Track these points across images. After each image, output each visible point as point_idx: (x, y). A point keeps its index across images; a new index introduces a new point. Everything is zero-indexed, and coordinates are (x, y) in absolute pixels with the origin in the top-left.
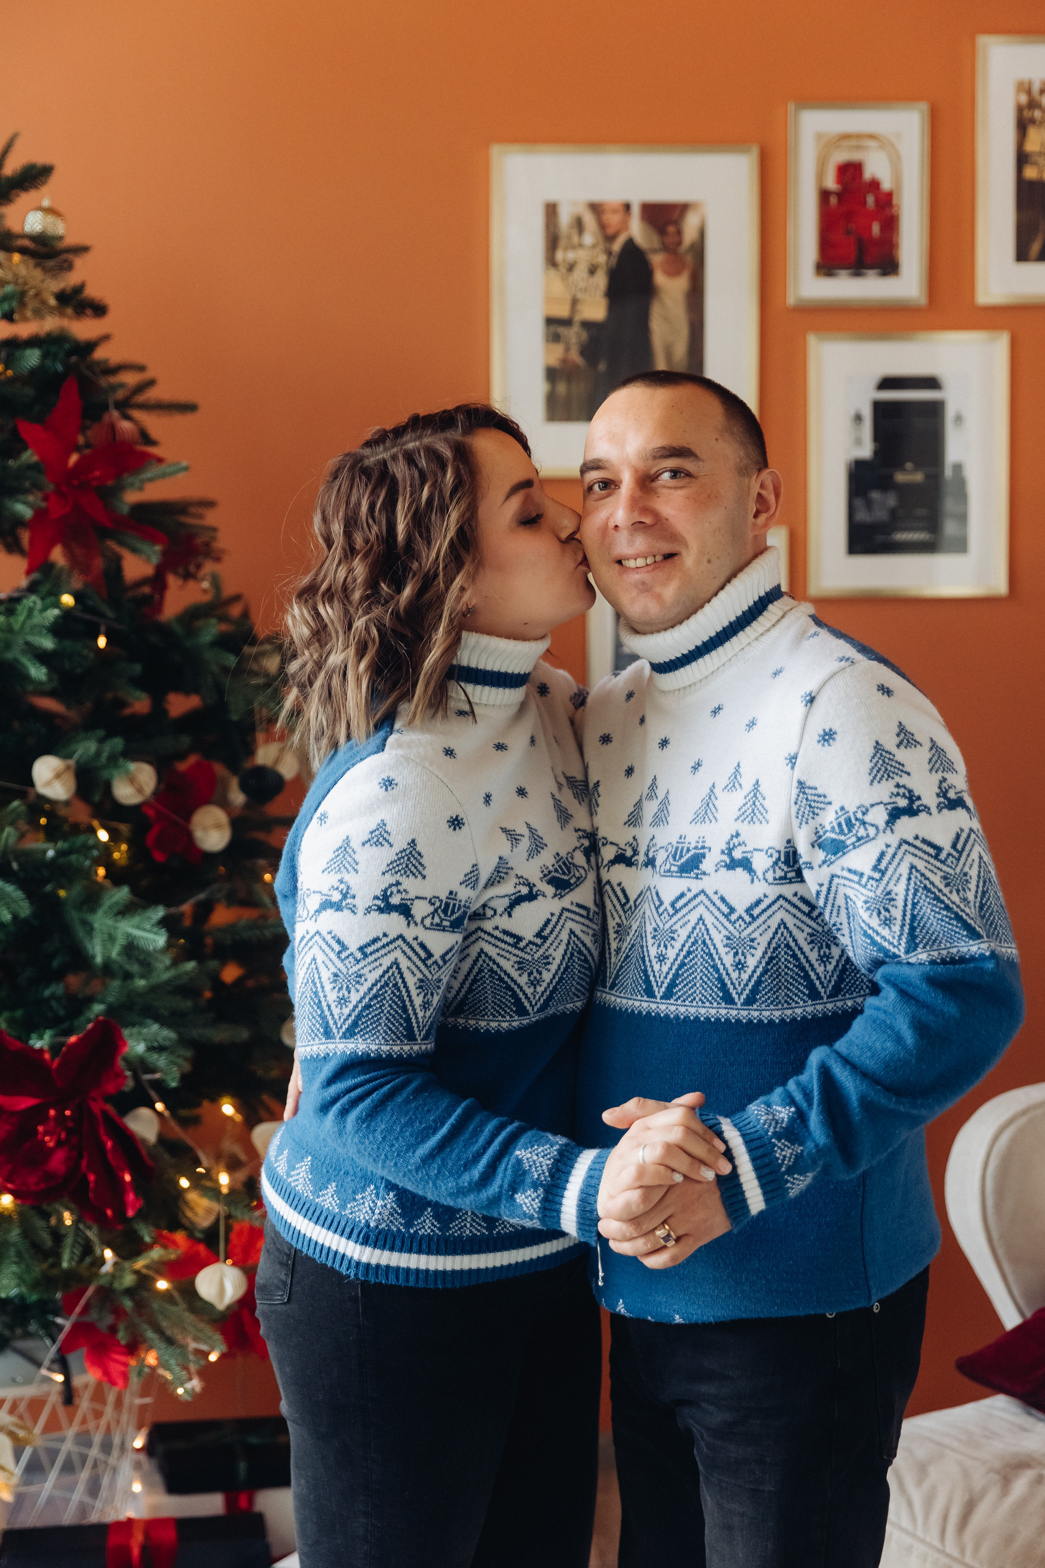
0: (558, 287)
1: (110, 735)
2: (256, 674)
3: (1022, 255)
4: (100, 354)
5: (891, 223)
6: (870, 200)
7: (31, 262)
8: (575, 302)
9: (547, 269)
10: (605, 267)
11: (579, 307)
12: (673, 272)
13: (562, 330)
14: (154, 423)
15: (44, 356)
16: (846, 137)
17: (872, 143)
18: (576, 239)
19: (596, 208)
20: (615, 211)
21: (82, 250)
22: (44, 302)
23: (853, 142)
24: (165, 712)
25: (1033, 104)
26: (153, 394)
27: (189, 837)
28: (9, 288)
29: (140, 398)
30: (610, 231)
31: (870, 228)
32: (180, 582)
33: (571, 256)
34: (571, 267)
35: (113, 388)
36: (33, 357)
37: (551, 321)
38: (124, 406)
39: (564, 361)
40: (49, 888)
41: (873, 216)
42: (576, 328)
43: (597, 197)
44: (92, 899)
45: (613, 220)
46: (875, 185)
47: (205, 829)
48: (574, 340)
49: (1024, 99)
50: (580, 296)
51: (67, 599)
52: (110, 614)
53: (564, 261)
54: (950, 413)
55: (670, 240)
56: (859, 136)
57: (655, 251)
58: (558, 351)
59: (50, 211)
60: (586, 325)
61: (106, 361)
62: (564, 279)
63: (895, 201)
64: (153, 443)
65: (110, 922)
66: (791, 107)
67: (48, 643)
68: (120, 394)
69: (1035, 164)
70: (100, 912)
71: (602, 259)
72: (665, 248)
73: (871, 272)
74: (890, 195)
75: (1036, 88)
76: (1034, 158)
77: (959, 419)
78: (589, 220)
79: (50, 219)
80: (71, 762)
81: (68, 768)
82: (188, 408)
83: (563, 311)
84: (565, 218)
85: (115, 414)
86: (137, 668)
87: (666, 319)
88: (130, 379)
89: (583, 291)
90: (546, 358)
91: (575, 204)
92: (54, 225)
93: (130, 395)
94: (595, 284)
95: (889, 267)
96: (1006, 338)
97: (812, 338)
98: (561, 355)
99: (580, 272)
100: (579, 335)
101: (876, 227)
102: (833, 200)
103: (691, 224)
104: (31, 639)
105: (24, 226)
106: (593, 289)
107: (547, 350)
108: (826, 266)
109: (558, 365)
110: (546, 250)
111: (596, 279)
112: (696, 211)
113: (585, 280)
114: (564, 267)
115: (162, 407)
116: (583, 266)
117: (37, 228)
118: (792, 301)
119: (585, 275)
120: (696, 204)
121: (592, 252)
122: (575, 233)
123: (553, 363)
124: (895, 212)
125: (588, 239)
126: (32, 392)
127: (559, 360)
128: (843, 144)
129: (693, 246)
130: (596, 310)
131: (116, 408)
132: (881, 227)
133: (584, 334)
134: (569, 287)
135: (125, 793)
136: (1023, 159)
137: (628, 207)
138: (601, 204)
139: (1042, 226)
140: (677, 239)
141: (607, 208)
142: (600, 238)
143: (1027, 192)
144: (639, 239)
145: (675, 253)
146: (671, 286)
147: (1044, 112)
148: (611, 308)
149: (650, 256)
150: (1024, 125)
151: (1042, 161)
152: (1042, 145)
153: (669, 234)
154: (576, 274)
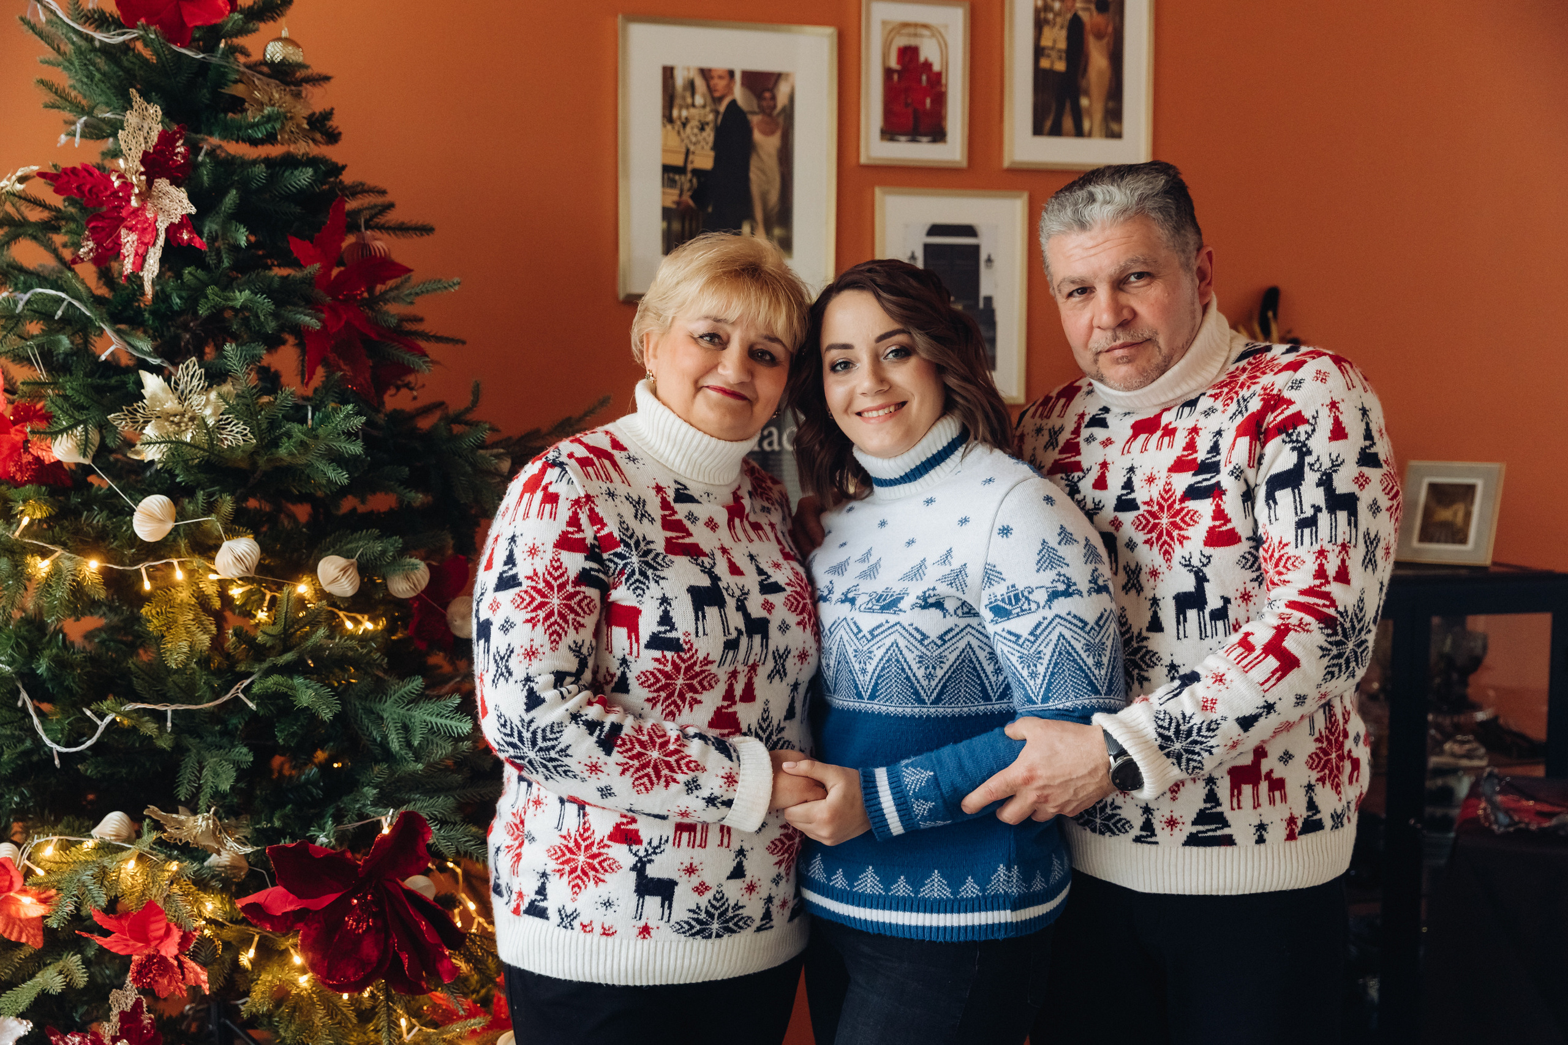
0: (674, 141)
1: (385, 534)
3: (1038, 131)
4: (347, 178)
5: (940, 99)
6: (924, 78)
7: (280, 87)
8: (688, 152)
9: (664, 126)
10: (711, 125)
11: (691, 157)
12: (768, 132)
13: (677, 177)
15: (315, 175)
16: (906, 25)
17: (926, 32)
18: (689, 100)
19: (705, 73)
20: (720, 77)
22: (298, 126)
23: (912, 30)
25: (1047, 8)
26: (392, 217)
27: (447, 624)
28: (267, 110)
29: (382, 220)
30: (717, 94)
31: (924, 103)
33: (684, 113)
34: (684, 125)
36: (304, 177)
37: (667, 169)
39: (678, 203)
41: (926, 92)
42: (689, 175)
43: (706, 65)
45: (720, 84)
46: (928, 65)
47: (463, 617)
48: (687, 186)
50: (692, 148)
53: (680, 117)
54: (983, 257)
55: (766, 104)
56: (916, 25)
57: (753, 113)
58: (673, 195)
59: (287, 41)
60: (696, 172)
61: (363, 184)
62: (679, 133)
63: (944, 81)
65: (403, 710)
69: (1049, 56)
70: (390, 702)
71: (711, 117)
72: (762, 110)
73: (925, 139)
74: (939, 74)
76: (1047, 52)
77: (989, 260)
78: (700, 84)
79: (290, 49)
80: (352, 560)
81: (351, 566)
82: (425, 230)
83: (678, 161)
84: (680, 81)
85: (367, 234)
87: (763, 171)
88: (379, 200)
89: (695, 144)
90: (663, 201)
91: (688, 69)
92: (296, 55)
93: (372, 217)
94: (704, 139)
95: (938, 135)
96: (1025, 196)
97: (878, 191)
98: (676, 198)
99: (692, 128)
100: (691, 181)
101: (928, 101)
102: (896, 77)
103: (783, 91)
104: (336, 444)
105: (264, 55)
106: (703, 143)
107: (664, 193)
108: (889, 132)
109: (674, 206)
110: (664, 108)
111: (705, 134)
112: (786, 80)
113: (696, 135)
114: (679, 123)
115: (402, 229)
116: (694, 123)
117: (278, 58)
118: (863, 160)
119: (696, 131)
120: (787, 75)
121: (702, 112)
122: (688, 94)
123: (669, 204)
124: (943, 89)
125: (699, 100)
126: (298, 210)
127: (674, 202)
128: (903, 31)
129: (784, 109)
130: (705, 160)
131: (368, 227)
132: (932, 102)
133: (695, 181)
134: (682, 140)
135: (401, 587)
136: (1039, 52)
137: (731, 73)
138: (710, 70)
139: (1054, 107)
140: (771, 103)
141: (714, 74)
142: (709, 100)
143: (1042, 79)
144: (740, 102)
145: (770, 115)
146: (767, 144)
147: (1057, 15)
148: (717, 160)
149: (750, 117)
150: (1040, 24)
151: (1054, 54)
152: (1055, 41)
153: (765, 99)
154: (688, 129)
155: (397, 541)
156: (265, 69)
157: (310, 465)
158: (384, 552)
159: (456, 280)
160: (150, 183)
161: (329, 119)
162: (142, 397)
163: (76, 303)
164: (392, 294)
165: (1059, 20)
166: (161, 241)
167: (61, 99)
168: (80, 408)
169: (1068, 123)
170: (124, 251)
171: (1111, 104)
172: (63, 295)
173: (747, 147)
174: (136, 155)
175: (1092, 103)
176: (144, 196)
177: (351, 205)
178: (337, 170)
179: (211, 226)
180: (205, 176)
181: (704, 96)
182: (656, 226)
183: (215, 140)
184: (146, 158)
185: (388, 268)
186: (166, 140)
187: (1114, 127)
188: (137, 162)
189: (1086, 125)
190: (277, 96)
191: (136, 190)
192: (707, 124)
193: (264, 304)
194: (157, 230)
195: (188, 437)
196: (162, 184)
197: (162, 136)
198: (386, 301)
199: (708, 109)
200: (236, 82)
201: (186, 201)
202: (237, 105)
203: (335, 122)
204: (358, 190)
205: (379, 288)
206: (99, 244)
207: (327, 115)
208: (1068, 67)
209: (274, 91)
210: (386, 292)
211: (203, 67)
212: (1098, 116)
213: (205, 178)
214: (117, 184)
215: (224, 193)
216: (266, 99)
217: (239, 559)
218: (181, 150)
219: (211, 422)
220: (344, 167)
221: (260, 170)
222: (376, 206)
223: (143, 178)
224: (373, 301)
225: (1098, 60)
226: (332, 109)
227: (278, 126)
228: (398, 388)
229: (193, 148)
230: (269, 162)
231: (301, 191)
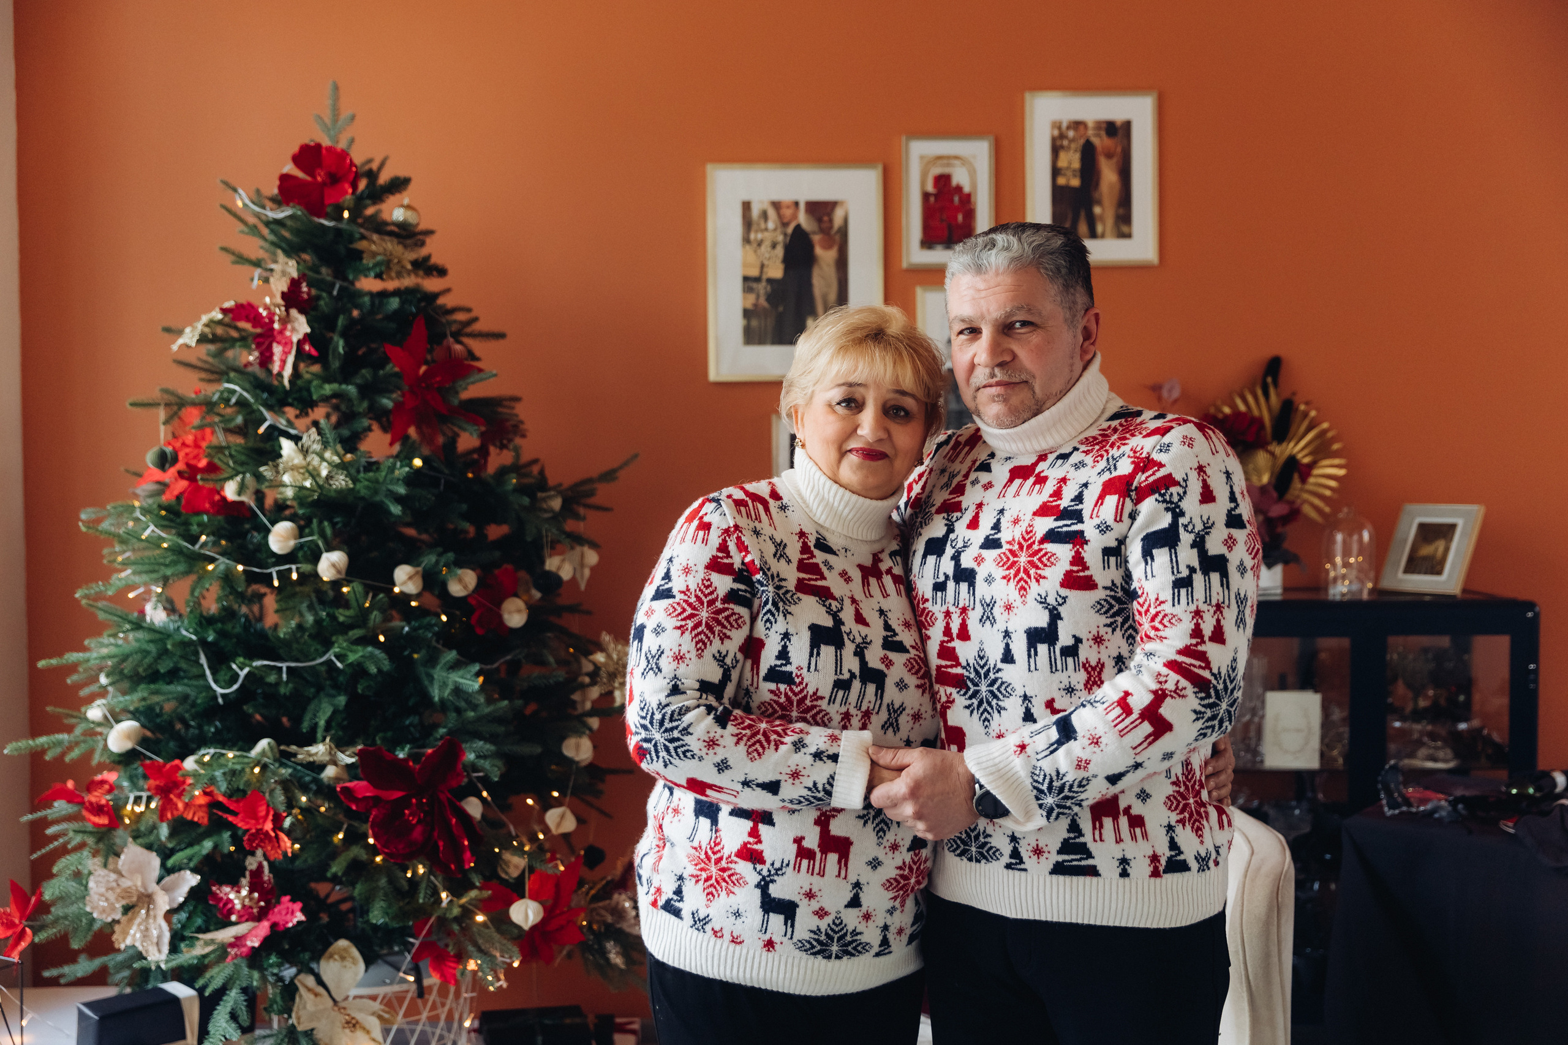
0: (752, 258)
1: (445, 552)
2: (546, 511)
4: (441, 301)
5: (969, 213)
6: (956, 199)
7: (395, 240)
8: (762, 266)
10: (781, 244)
11: (765, 270)
12: (827, 246)
13: (754, 285)
14: (476, 345)
15: (402, 303)
16: (939, 158)
17: (957, 162)
18: (763, 226)
19: (776, 205)
20: (788, 207)
21: (429, 232)
22: (403, 267)
23: (945, 161)
24: (486, 536)
25: (1062, 136)
26: (477, 327)
27: (500, 617)
28: (381, 258)
29: (469, 330)
30: (785, 220)
31: (956, 218)
32: (498, 451)
33: (760, 236)
35: (450, 323)
36: (394, 303)
37: (746, 279)
38: (457, 336)
39: (755, 305)
40: (406, 653)
41: (957, 210)
42: (764, 284)
43: (776, 197)
44: (432, 660)
45: (787, 213)
46: (959, 189)
47: (510, 613)
48: (762, 292)
49: (1056, 133)
50: (766, 262)
51: (418, 462)
52: (446, 471)
53: (756, 239)
55: (825, 225)
56: (949, 157)
57: (814, 233)
58: (751, 299)
59: (408, 207)
60: (770, 281)
61: (445, 305)
62: (755, 251)
63: (973, 199)
64: (478, 359)
65: (444, 674)
66: (904, 138)
67: (402, 490)
68: (454, 328)
69: (1065, 175)
70: (438, 667)
71: (780, 238)
72: (822, 231)
74: (969, 196)
75: (1064, 125)
76: (1063, 171)
78: (772, 213)
79: (408, 212)
80: (420, 569)
81: (417, 573)
82: (500, 336)
83: (754, 272)
84: (755, 212)
85: (451, 340)
86: (464, 507)
87: (822, 277)
88: (461, 317)
92: (412, 217)
97: (919, 291)
101: (960, 216)
102: (932, 199)
103: (838, 215)
104: (391, 487)
105: (390, 217)
107: (745, 298)
108: (928, 243)
115: (485, 335)
116: (767, 244)
117: (401, 219)
118: (905, 265)
123: (749, 306)
124: (973, 207)
125: (771, 225)
128: (940, 162)
130: (776, 271)
131: (452, 336)
132: (964, 218)
133: (769, 288)
135: (456, 589)
136: (1056, 172)
137: (797, 204)
138: (779, 202)
139: (1070, 216)
140: (829, 225)
141: (783, 205)
142: (779, 225)
143: (1059, 192)
144: (804, 225)
145: (828, 234)
146: (825, 256)
147: (1072, 141)
148: (787, 270)
149: (812, 236)
150: (1056, 150)
152: (1070, 163)
153: (824, 222)
154: (763, 248)
155: (451, 558)
156: (393, 228)
157: (383, 502)
160: (287, 312)
161: (431, 262)
162: (280, 456)
163: (245, 394)
165: (1073, 146)
166: (294, 351)
167: (241, 259)
168: (242, 464)
170: (275, 358)
171: (1121, 211)
172: (237, 388)
173: (811, 259)
174: (279, 292)
175: (1104, 211)
176: (282, 322)
178: (432, 296)
182: (737, 323)
184: (284, 295)
186: (296, 283)
187: (1125, 229)
188: (278, 299)
189: (1099, 229)
190: (391, 248)
191: (278, 318)
193: (352, 392)
194: (291, 343)
195: (308, 484)
196: (294, 312)
197: (295, 280)
199: (779, 230)
200: (363, 237)
201: (306, 324)
202: (360, 254)
203: (434, 260)
204: (448, 310)
206: (261, 354)
207: (427, 258)
208: (1082, 183)
209: (389, 244)
211: (338, 232)
212: (1110, 221)
214: (264, 313)
216: (381, 251)
217: (334, 565)
218: (306, 289)
219: (324, 473)
221: (366, 299)
222: (463, 320)
223: (283, 309)
225: (1109, 176)
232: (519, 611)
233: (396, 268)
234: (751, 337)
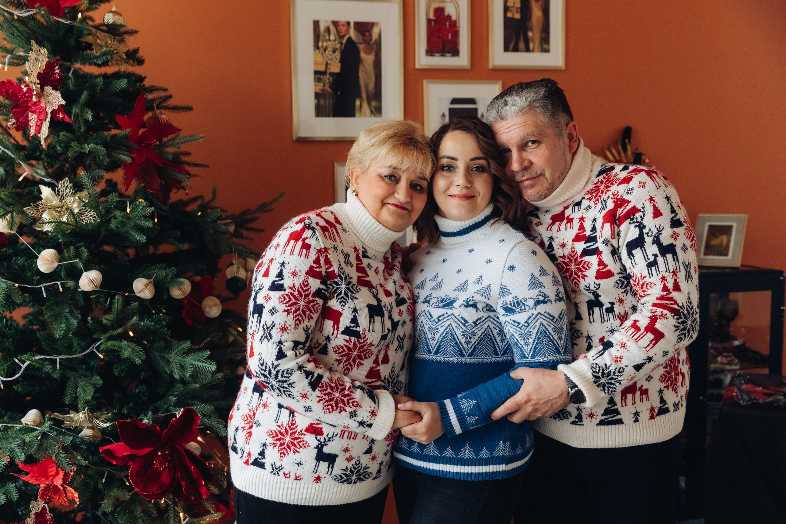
0: (320, 58)
2: (226, 234)
3: (506, 49)
4: (147, 83)
5: (456, 34)
6: (448, 23)
7: (111, 37)
8: (327, 64)
9: (315, 50)
10: (339, 50)
11: (329, 66)
12: (368, 53)
13: (322, 77)
15: (128, 83)
18: (327, 38)
19: (335, 24)
20: (343, 25)
22: (121, 57)
26: (171, 103)
27: (202, 312)
28: (104, 49)
29: (166, 104)
30: (341, 34)
31: (447, 36)
33: (325, 44)
34: (325, 50)
35: (154, 99)
36: (123, 83)
37: (316, 73)
38: (160, 108)
39: (323, 90)
41: (448, 31)
42: (328, 76)
43: (335, 19)
45: (343, 29)
46: (449, 17)
47: (210, 307)
48: (327, 81)
50: (329, 62)
53: (323, 46)
54: (480, 114)
55: (366, 38)
57: (360, 43)
58: (320, 86)
59: (115, 13)
60: (331, 74)
62: (322, 54)
63: (458, 25)
65: (180, 358)
69: (511, 11)
70: (173, 354)
71: (338, 46)
72: (364, 42)
73: (448, 55)
74: (455, 21)
76: (510, 9)
78: (332, 29)
79: (117, 17)
80: (152, 280)
81: (150, 283)
82: (188, 109)
83: (322, 68)
84: (322, 28)
85: (158, 111)
87: (366, 73)
88: (161, 94)
89: (331, 60)
90: (315, 89)
91: (326, 21)
92: (119, 20)
93: (161, 103)
94: (335, 57)
95: (455, 53)
96: (501, 83)
98: (321, 88)
99: (329, 52)
100: (329, 79)
101: (450, 35)
102: (433, 23)
103: (375, 31)
104: (140, 222)
105: (104, 20)
106: (335, 59)
107: (315, 85)
108: (430, 52)
109: (321, 92)
110: (314, 42)
111: (336, 54)
112: (377, 26)
113: (331, 55)
114: (322, 49)
115: (176, 108)
116: (330, 49)
117: (111, 21)
118: (417, 66)
119: (331, 53)
120: (377, 23)
121: (334, 43)
122: (327, 34)
123: (318, 91)
124: (458, 29)
125: (332, 37)
126: (121, 100)
127: (320, 90)
129: (376, 41)
130: (336, 68)
131: (157, 109)
132: (452, 36)
133: (331, 79)
134: (324, 58)
135: (177, 293)
136: (506, 9)
137: (349, 23)
138: (337, 22)
139: (514, 37)
140: (369, 38)
141: (340, 24)
142: (337, 37)
143: (508, 22)
144: (353, 37)
145: (369, 44)
146: (367, 59)
148: (342, 68)
149: (358, 45)
151: (514, 10)
152: (514, 3)
153: (366, 36)
154: (327, 52)
155: (174, 270)
156: (104, 28)
157: (128, 233)
158: (167, 276)
159: (202, 135)
160: (42, 88)
161: (137, 53)
162: (41, 199)
164: (170, 143)
166: (48, 119)
168: (9, 204)
169: (522, 45)
170: (30, 124)
171: (544, 35)
173: (358, 61)
174: (35, 74)
175: (534, 35)
176: (39, 96)
177: (150, 96)
178: (141, 79)
179: (75, 110)
180: (71, 84)
181: (335, 35)
182: (312, 102)
183: (78, 65)
184: (39, 76)
185: (169, 129)
186: (49, 66)
187: (546, 46)
188: (36, 78)
189: (531, 46)
190: (109, 42)
191: (35, 93)
192: (337, 49)
193: (101, 150)
194: (47, 113)
195: (64, 219)
196: (48, 89)
197: (48, 64)
198: (167, 147)
199: (337, 42)
200: (89, 34)
201: (60, 98)
202: (89, 46)
203: (140, 54)
204: (152, 89)
205: (165, 139)
206: (18, 120)
207: (136, 51)
208: (522, 16)
209: (108, 40)
210: (167, 142)
211: (70, 28)
212: (537, 41)
213: (71, 85)
214: (25, 90)
215: (81, 93)
216: (103, 44)
217: (91, 281)
218: (58, 71)
219: (76, 211)
220: (145, 78)
221: (100, 80)
222: (161, 98)
223: (39, 86)
224: (163, 145)
225: (537, 13)
226: (138, 48)
227: (109, 57)
228: (178, 189)
229: (65, 70)
230: (105, 76)
231: (122, 90)
232: (216, 305)
233: (115, 57)
234: (320, 112)
